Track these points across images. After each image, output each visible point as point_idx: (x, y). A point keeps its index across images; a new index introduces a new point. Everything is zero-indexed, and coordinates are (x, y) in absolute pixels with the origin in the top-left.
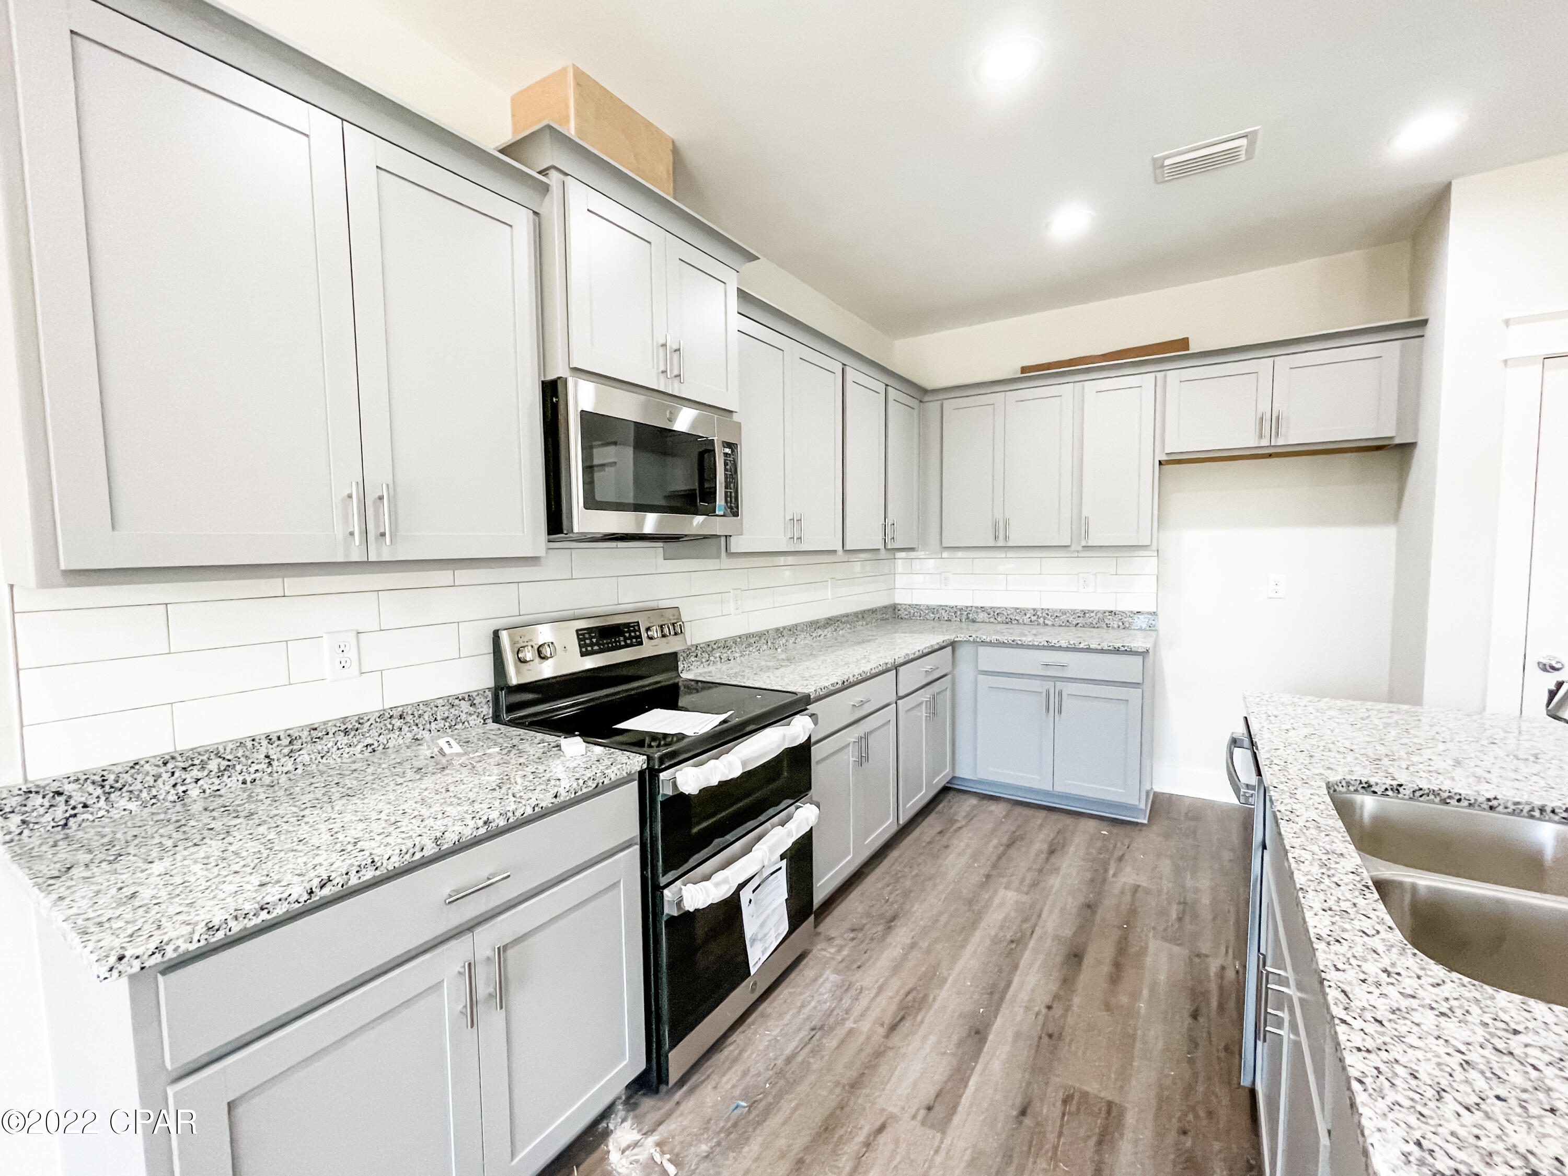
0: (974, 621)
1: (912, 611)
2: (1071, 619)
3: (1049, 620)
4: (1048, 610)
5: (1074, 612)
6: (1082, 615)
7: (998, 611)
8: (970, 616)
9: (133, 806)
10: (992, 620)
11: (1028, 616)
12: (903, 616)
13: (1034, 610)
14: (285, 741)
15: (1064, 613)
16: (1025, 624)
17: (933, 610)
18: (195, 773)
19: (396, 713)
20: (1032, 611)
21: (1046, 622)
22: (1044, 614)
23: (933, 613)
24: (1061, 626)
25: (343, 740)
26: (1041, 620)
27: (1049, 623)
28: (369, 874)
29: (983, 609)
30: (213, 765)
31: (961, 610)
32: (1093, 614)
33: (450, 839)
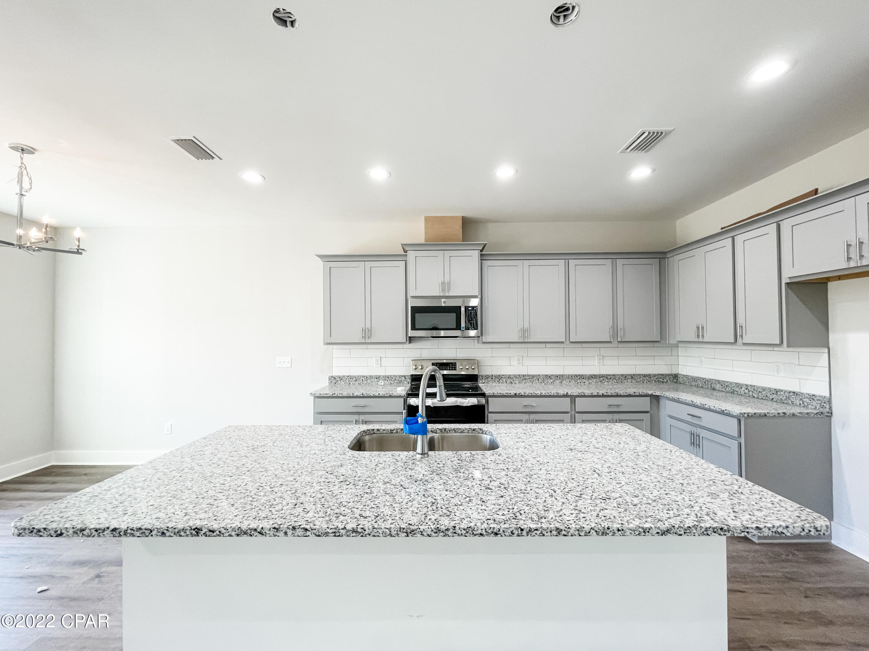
0: (714, 389)
1: (685, 379)
2: (768, 395)
3: (755, 394)
4: (754, 386)
5: (770, 389)
6: (775, 393)
7: (727, 384)
8: (712, 385)
9: (343, 383)
10: (724, 390)
11: (743, 389)
12: (681, 382)
13: (746, 385)
14: (365, 377)
15: (764, 389)
16: (741, 395)
17: (695, 379)
18: (352, 380)
19: (387, 376)
20: (745, 386)
21: (754, 395)
22: (752, 389)
23: (695, 381)
24: (762, 399)
25: (376, 380)
26: (751, 393)
27: (756, 396)
28: (341, 395)
29: (719, 382)
30: (354, 379)
31: (708, 381)
32: (782, 393)
33: (355, 394)
